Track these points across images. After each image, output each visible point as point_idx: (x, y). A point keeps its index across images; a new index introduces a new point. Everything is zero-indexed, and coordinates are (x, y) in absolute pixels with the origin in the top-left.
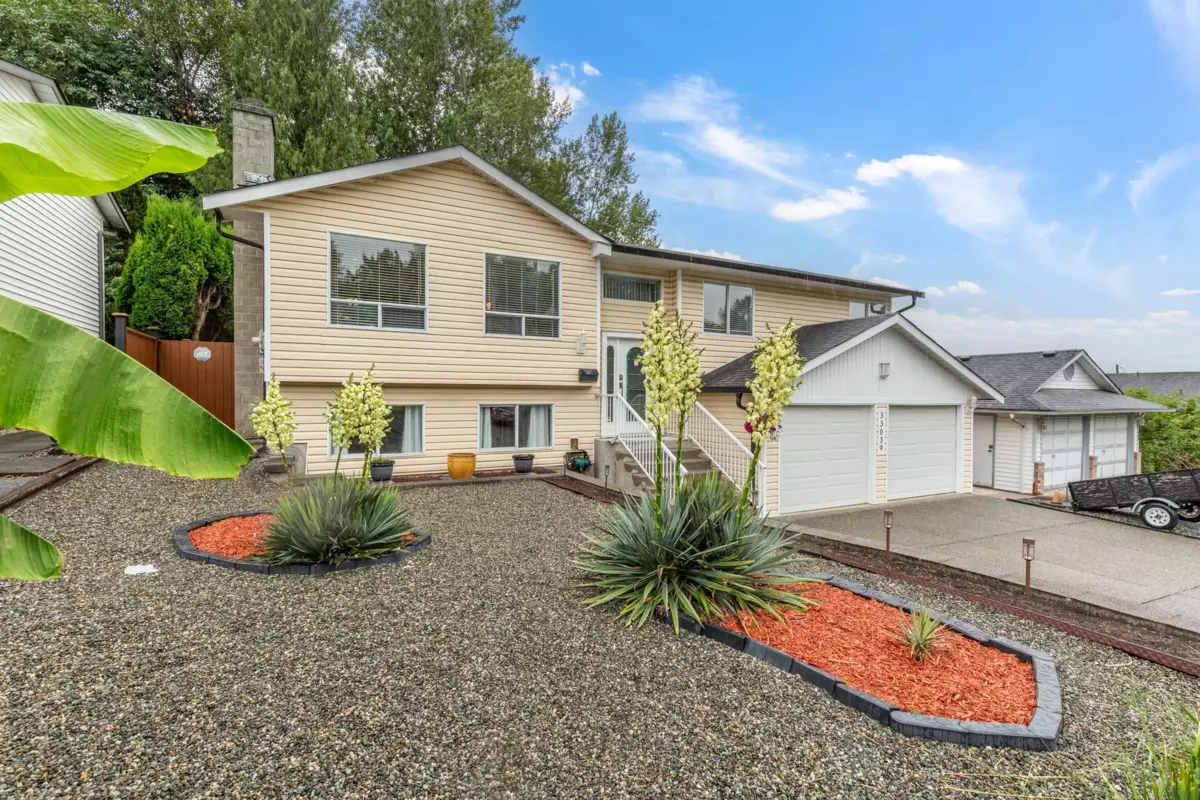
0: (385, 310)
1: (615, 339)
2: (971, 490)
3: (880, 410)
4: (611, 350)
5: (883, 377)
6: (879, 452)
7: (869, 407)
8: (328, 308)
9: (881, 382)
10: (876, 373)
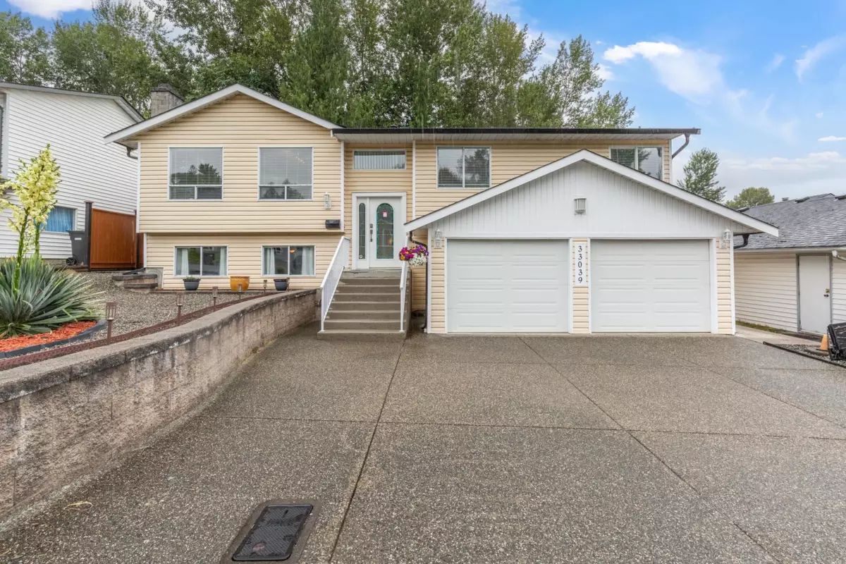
0: (199, 189)
1: (365, 198)
2: (732, 330)
3: (577, 244)
4: (362, 208)
5: (581, 212)
6: (578, 284)
7: (566, 241)
8: (168, 190)
9: (579, 216)
10: (571, 208)
